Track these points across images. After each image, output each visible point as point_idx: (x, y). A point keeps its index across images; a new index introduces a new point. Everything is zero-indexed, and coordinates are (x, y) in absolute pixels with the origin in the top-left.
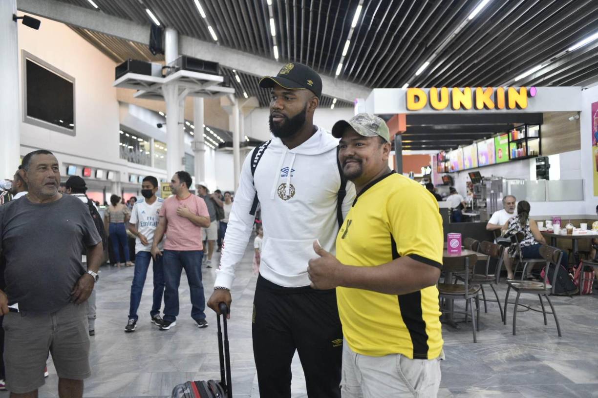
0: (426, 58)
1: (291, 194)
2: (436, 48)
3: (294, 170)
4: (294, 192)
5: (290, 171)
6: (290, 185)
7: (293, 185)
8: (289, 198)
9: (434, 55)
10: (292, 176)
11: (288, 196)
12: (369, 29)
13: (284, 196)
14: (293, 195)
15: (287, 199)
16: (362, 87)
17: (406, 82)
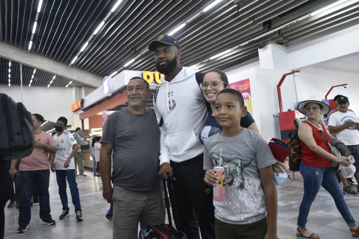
0: (133, 57)
1: (174, 106)
2: (141, 52)
3: (173, 92)
4: (175, 104)
5: (171, 93)
6: (172, 100)
7: (174, 100)
8: (174, 108)
9: (139, 56)
10: (172, 95)
11: (173, 107)
12: (103, 37)
13: (171, 108)
14: (175, 105)
15: (173, 109)
16: (85, 72)
17: (116, 71)
